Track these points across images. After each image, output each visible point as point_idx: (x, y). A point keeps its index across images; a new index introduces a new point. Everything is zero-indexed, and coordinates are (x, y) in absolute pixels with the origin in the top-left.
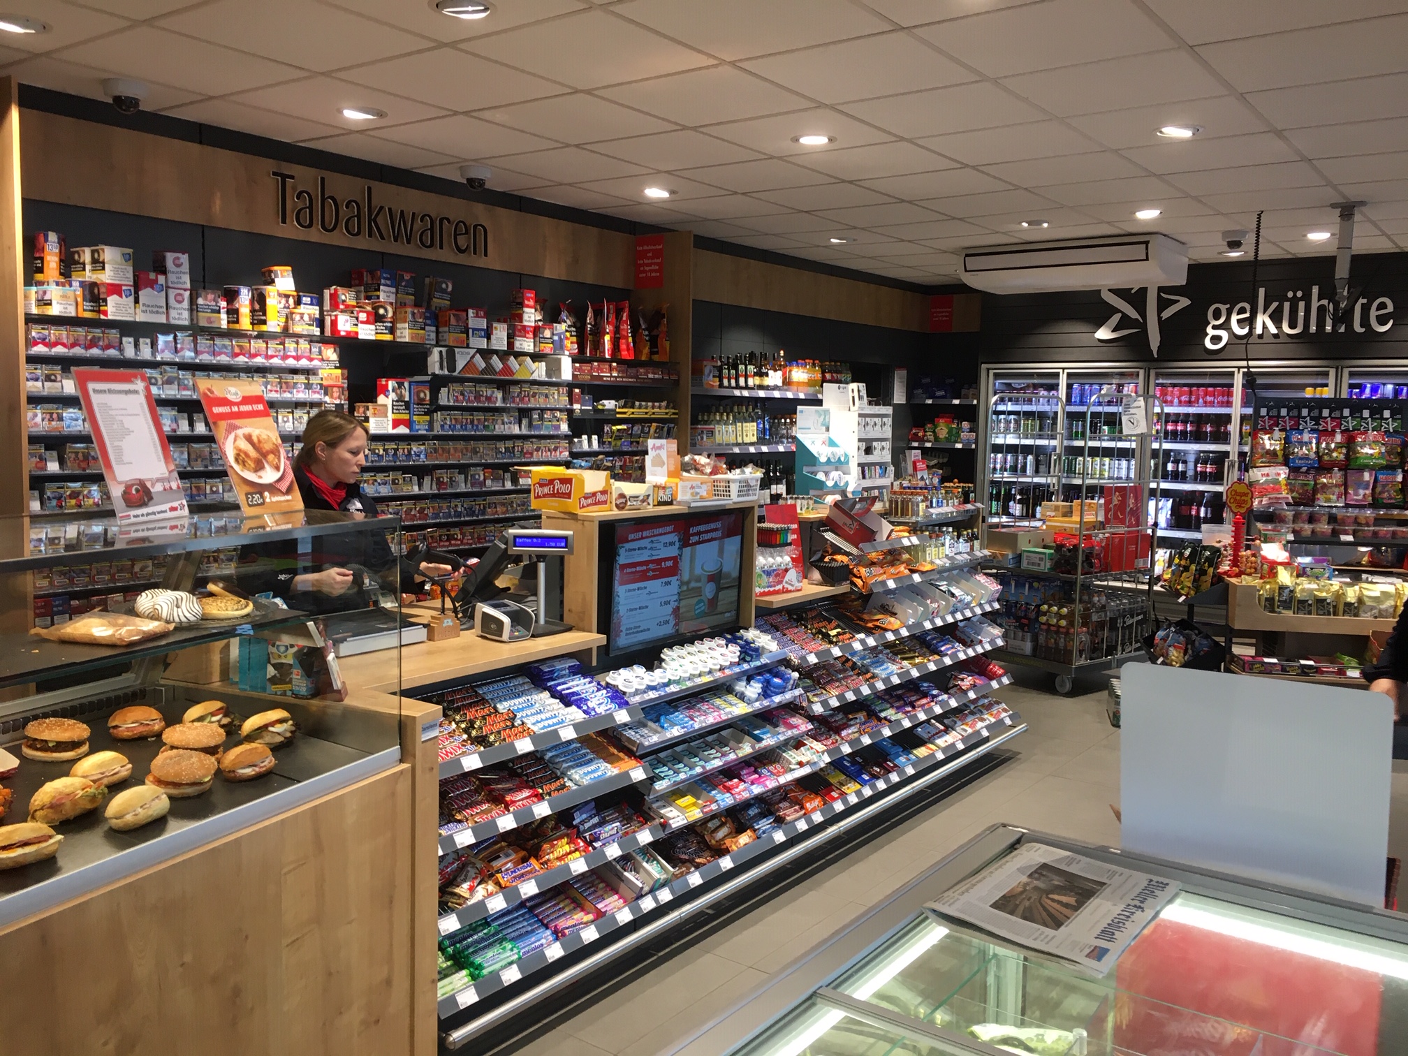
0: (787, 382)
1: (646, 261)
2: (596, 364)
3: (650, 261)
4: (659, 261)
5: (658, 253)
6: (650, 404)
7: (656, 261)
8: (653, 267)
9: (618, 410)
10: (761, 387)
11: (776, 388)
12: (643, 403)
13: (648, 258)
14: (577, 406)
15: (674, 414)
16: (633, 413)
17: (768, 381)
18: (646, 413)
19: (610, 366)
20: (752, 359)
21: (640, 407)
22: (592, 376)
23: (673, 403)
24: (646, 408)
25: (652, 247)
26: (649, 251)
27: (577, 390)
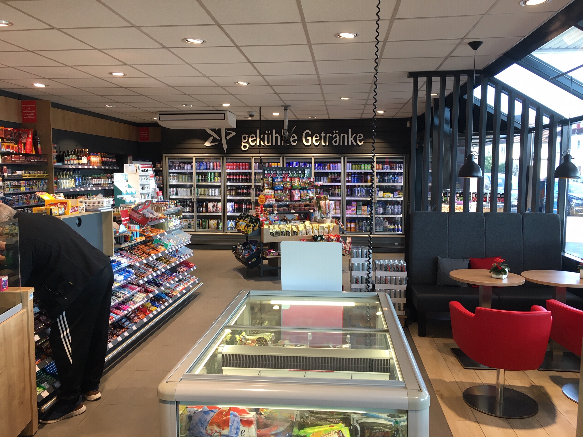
0: (89, 161)
1: (28, 112)
2: (13, 155)
3: (29, 111)
4: (34, 111)
5: (33, 109)
6: (36, 172)
7: (32, 111)
8: (31, 114)
9: (23, 175)
10: (79, 164)
11: (85, 164)
12: (34, 172)
13: (29, 110)
14: (5, 174)
15: (47, 176)
16: (29, 176)
17: (81, 162)
18: (35, 176)
19: (19, 156)
20: (74, 153)
21: (32, 174)
22: (12, 161)
23: (46, 171)
24: (35, 174)
25: (30, 106)
26: (29, 107)
27: (5, 167)
